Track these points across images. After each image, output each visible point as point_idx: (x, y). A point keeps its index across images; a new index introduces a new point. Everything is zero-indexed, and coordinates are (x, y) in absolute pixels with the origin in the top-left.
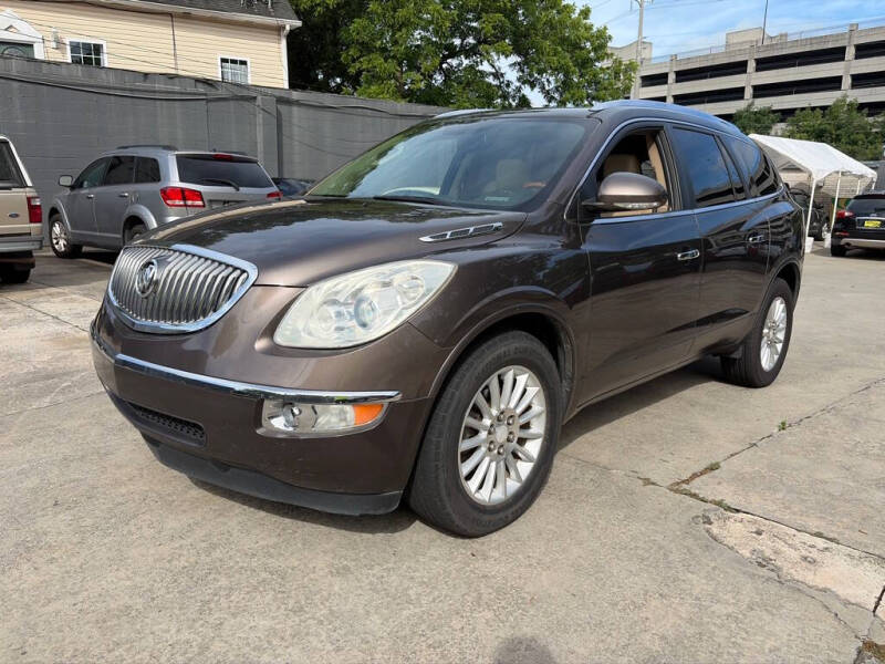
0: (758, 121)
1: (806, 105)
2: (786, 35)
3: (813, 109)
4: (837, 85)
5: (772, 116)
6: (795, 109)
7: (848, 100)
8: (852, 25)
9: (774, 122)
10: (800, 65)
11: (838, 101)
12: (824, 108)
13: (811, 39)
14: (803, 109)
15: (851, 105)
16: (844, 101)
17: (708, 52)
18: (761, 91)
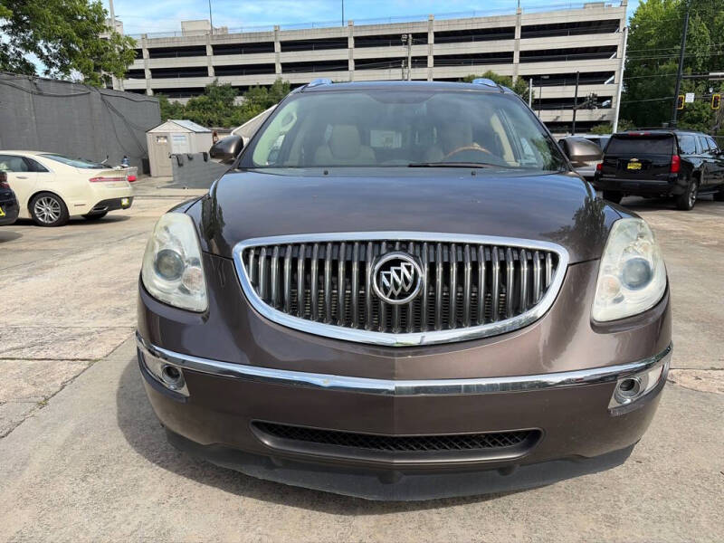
0: (222, 94)
1: (255, 84)
2: (226, 29)
3: (261, 86)
4: (272, 70)
5: (232, 91)
6: (248, 86)
7: (283, 82)
8: (275, 27)
9: (234, 95)
10: (245, 53)
11: (277, 81)
12: (268, 87)
13: (250, 33)
14: (254, 87)
15: (285, 85)
16: (280, 81)
17: (173, 36)
18: (220, 71)
